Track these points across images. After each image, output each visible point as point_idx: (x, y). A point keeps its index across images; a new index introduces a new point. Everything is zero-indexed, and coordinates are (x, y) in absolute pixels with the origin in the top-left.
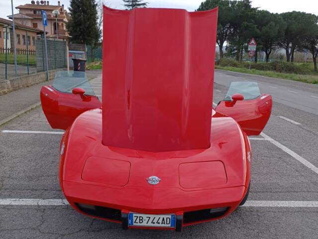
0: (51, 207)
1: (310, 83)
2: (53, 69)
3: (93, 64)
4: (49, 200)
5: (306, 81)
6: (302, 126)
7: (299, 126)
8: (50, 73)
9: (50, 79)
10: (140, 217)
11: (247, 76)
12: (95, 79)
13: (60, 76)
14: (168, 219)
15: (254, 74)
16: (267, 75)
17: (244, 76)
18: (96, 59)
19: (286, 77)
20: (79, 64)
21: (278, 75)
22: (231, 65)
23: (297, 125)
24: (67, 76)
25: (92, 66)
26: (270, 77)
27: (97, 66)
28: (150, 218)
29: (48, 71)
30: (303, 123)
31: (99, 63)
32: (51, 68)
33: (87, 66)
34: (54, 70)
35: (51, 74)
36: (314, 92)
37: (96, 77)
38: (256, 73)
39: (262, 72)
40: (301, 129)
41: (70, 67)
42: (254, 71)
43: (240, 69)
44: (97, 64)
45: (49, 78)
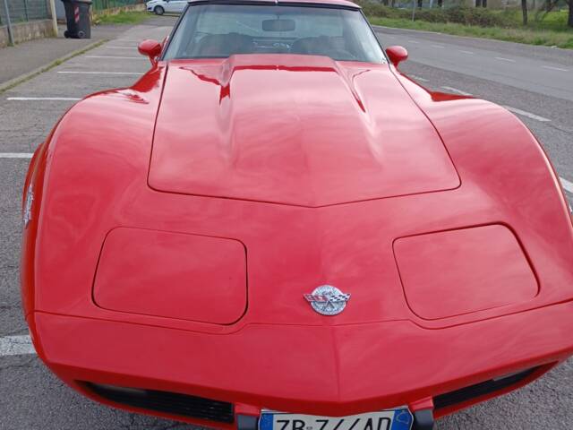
0: (18, 361)
1: (529, 43)
2: (21, 21)
3: (106, 12)
4: (13, 338)
5: (520, 40)
6: (554, 124)
7: (548, 124)
8: (14, 27)
9: (17, 43)
10: (295, 422)
11: (411, 33)
12: (114, 41)
13: (38, 34)
14: (385, 423)
15: (421, 29)
16: (446, 31)
17: (405, 33)
18: (111, 3)
19: (483, 34)
20: (77, 11)
21: (467, 31)
22: (375, 15)
23: (544, 122)
24: (53, 35)
25: (105, 16)
26: (453, 34)
27: (114, 17)
28: (326, 421)
29: (11, 25)
30: (552, 117)
31: (118, 11)
32: (15, 18)
33: (93, 17)
34: (24, 23)
35: (19, 31)
36: (545, 60)
37: (115, 39)
38: (425, 29)
39: (435, 25)
40: (554, 130)
41: (58, 20)
42: (420, 24)
43: (394, 21)
44: (113, 14)
45: (14, 40)
